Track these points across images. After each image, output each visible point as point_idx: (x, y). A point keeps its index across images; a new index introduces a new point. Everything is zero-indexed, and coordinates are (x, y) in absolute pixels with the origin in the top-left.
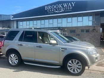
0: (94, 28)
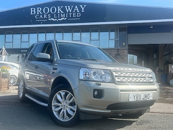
0: (118, 52)
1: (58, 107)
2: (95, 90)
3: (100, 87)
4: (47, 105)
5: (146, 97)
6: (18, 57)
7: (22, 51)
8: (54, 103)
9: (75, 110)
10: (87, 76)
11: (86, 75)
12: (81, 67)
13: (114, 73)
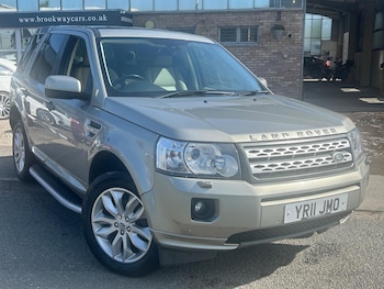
1: (108, 225)
2: (195, 201)
3: (209, 192)
4: (79, 209)
5: (329, 206)
6: (14, 35)
7: (21, 20)
8: (96, 217)
9: (150, 239)
10: (177, 158)
11: (172, 155)
12: (160, 136)
13: (247, 151)
